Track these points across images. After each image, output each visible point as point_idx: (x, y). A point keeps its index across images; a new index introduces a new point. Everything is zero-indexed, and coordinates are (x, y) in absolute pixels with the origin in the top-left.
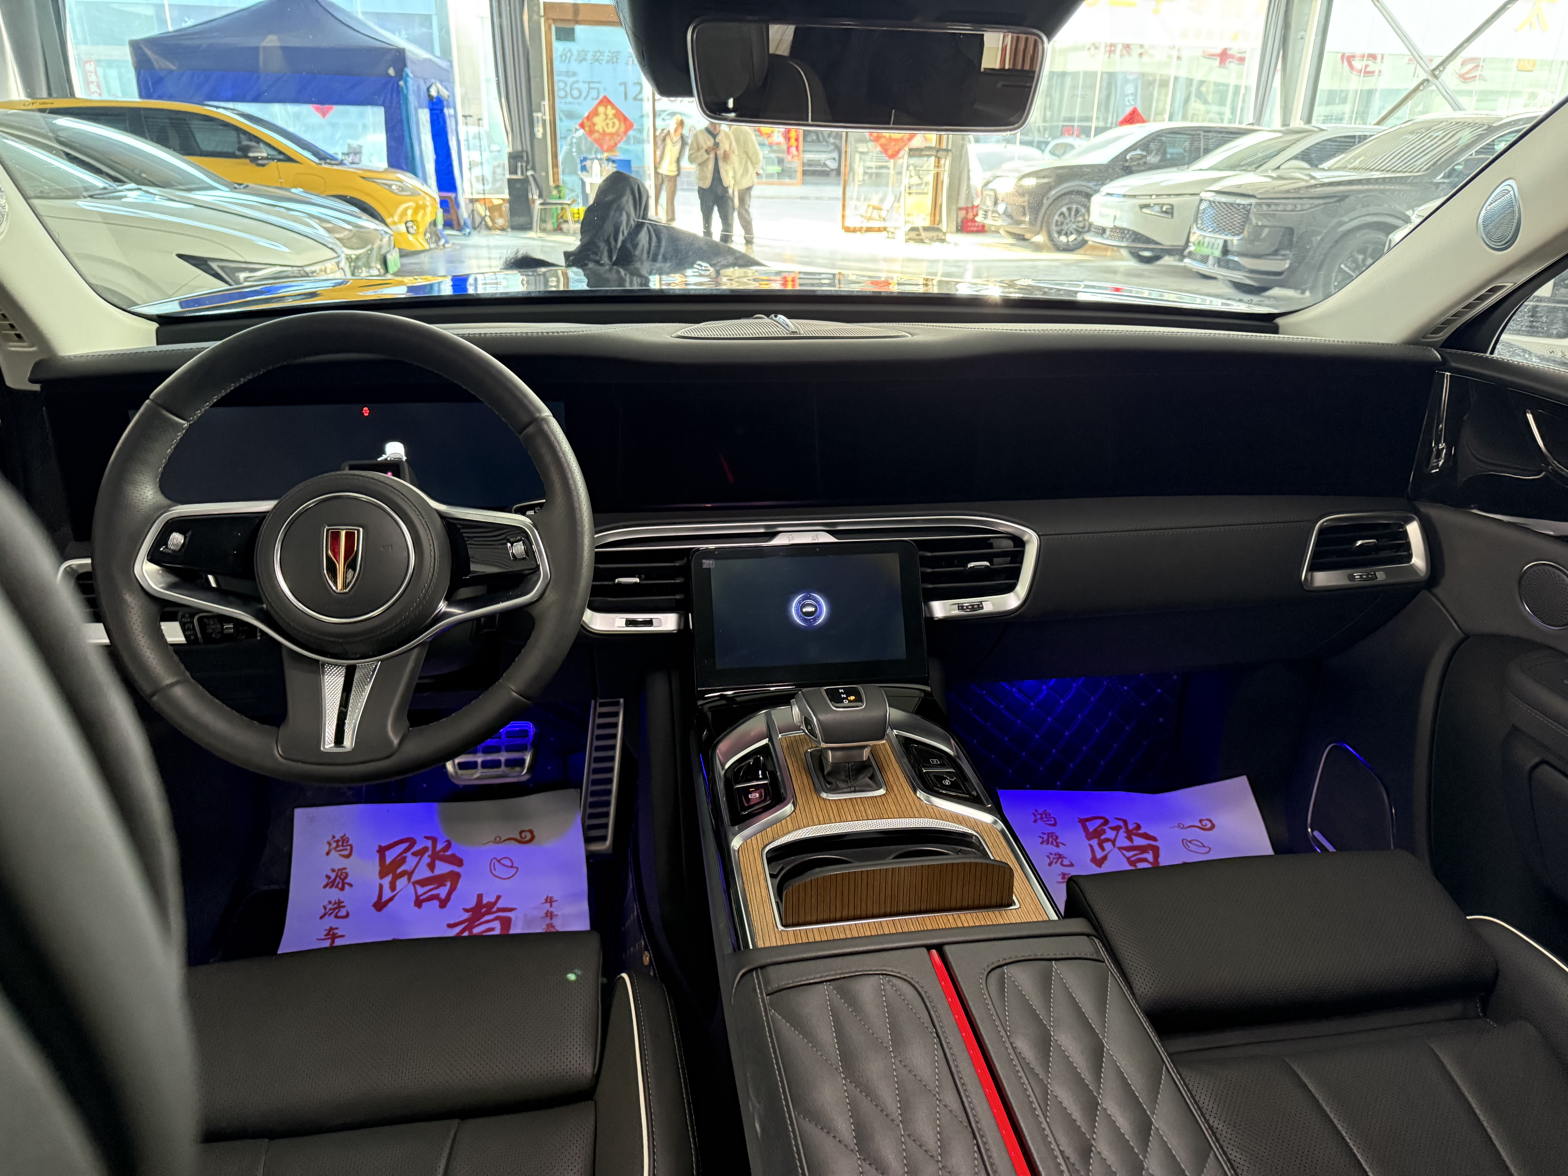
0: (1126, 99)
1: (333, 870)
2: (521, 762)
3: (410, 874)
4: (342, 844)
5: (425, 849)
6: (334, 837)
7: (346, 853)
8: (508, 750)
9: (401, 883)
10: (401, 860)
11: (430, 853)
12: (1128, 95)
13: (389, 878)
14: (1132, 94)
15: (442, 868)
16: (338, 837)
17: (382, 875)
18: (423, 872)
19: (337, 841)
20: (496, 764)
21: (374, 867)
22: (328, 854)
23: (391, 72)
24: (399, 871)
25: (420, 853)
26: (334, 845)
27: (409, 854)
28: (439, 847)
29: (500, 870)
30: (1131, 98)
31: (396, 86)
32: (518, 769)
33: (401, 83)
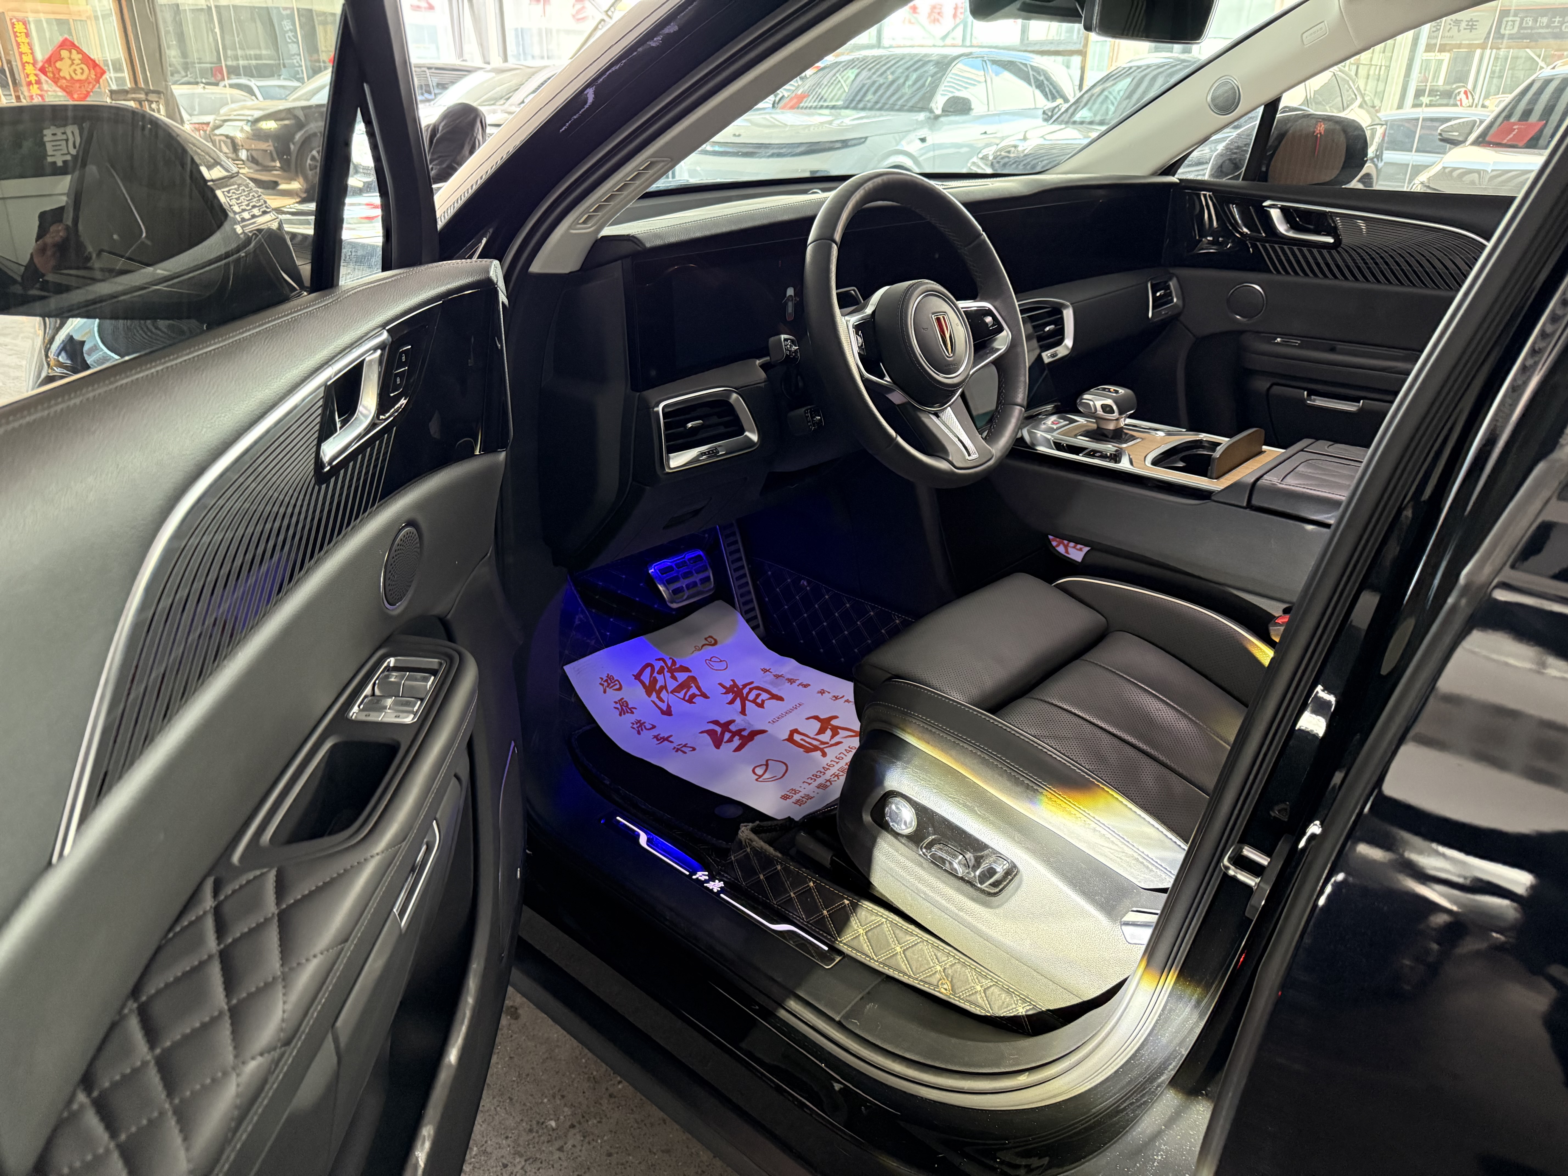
0: (287, 35)
1: (616, 703)
2: (708, 579)
3: (664, 687)
4: (609, 682)
5: (662, 668)
6: (602, 679)
7: (617, 687)
8: (698, 572)
9: (664, 695)
10: (654, 681)
11: (666, 670)
12: (287, 32)
13: (654, 695)
14: (291, 30)
15: (682, 677)
16: (605, 678)
17: (649, 694)
18: (672, 685)
19: (606, 681)
20: (695, 584)
21: (640, 691)
22: (605, 692)
24: (657, 687)
25: (661, 671)
26: (606, 684)
27: (655, 674)
28: (669, 663)
29: (716, 666)
30: (290, 34)
32: (707, 584)
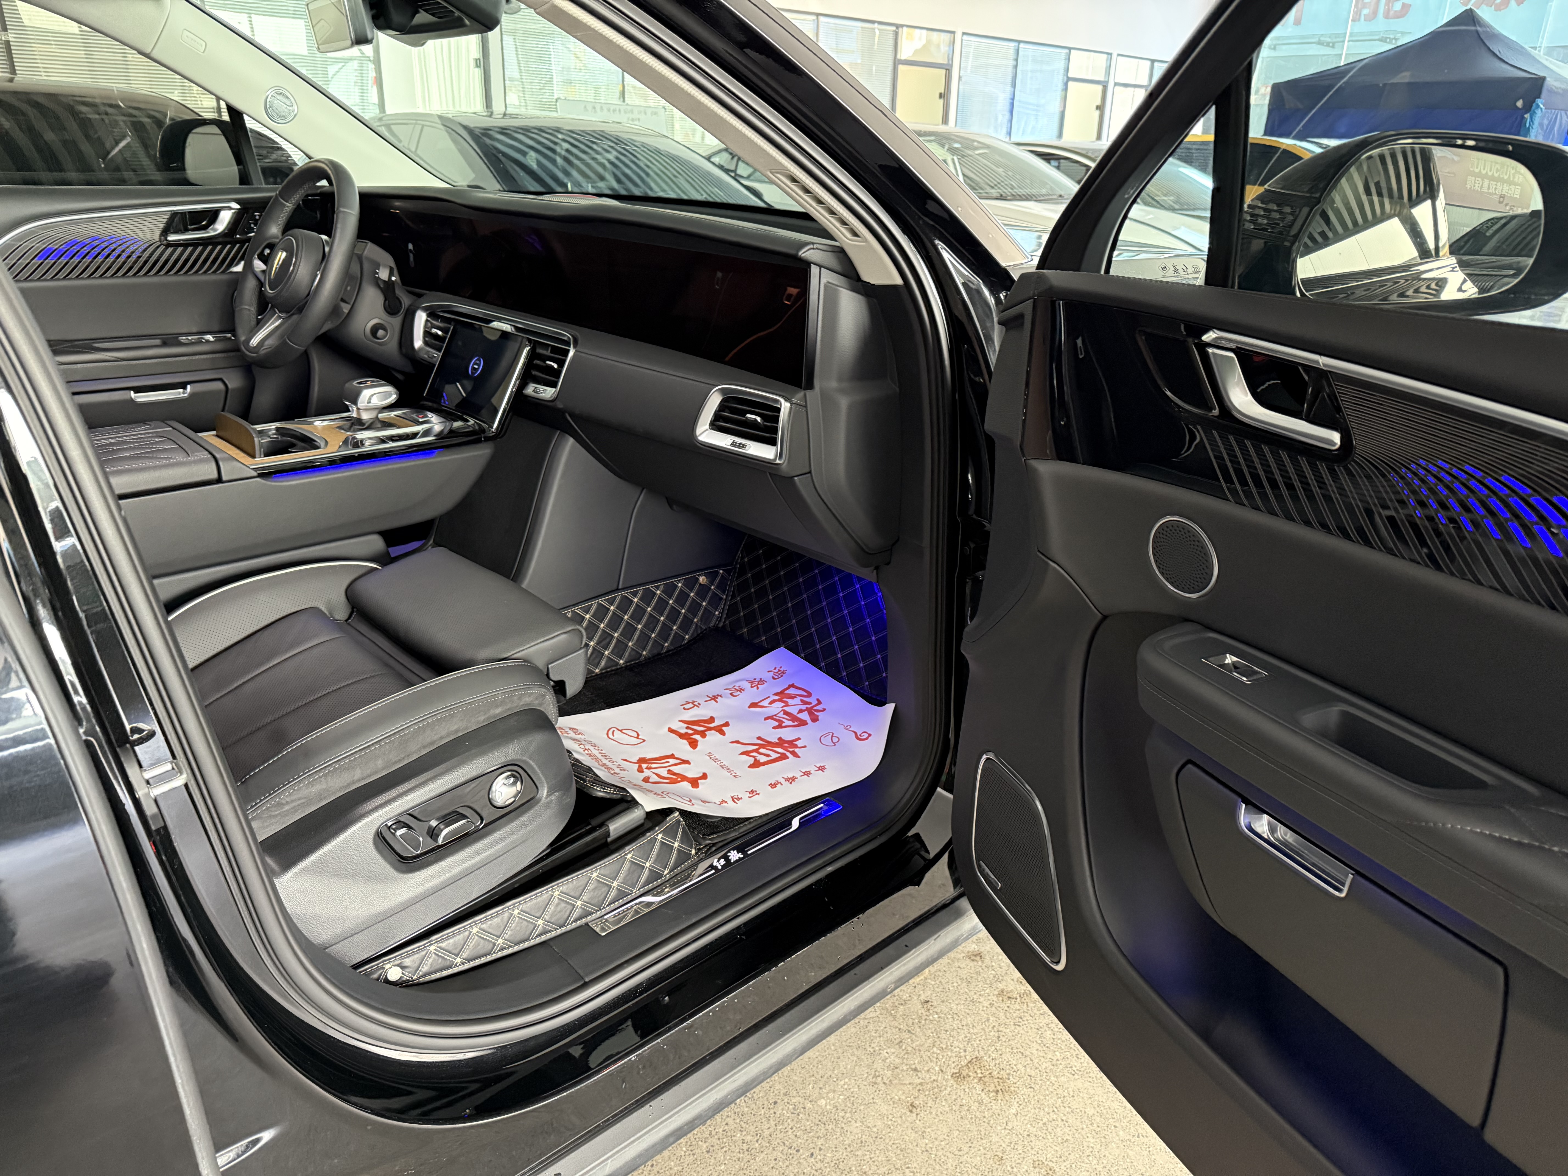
23: (1520, 104)
31: (1519, 119)
33: (1527, 116)
